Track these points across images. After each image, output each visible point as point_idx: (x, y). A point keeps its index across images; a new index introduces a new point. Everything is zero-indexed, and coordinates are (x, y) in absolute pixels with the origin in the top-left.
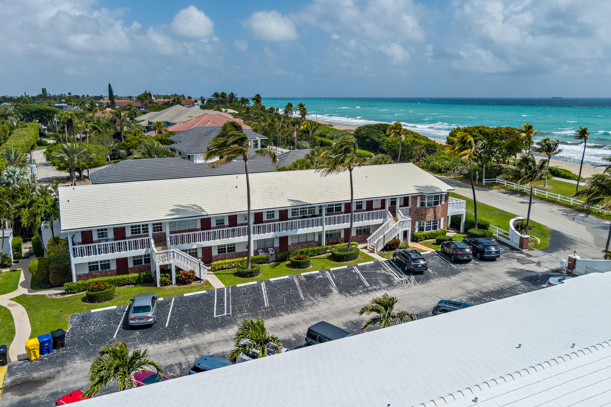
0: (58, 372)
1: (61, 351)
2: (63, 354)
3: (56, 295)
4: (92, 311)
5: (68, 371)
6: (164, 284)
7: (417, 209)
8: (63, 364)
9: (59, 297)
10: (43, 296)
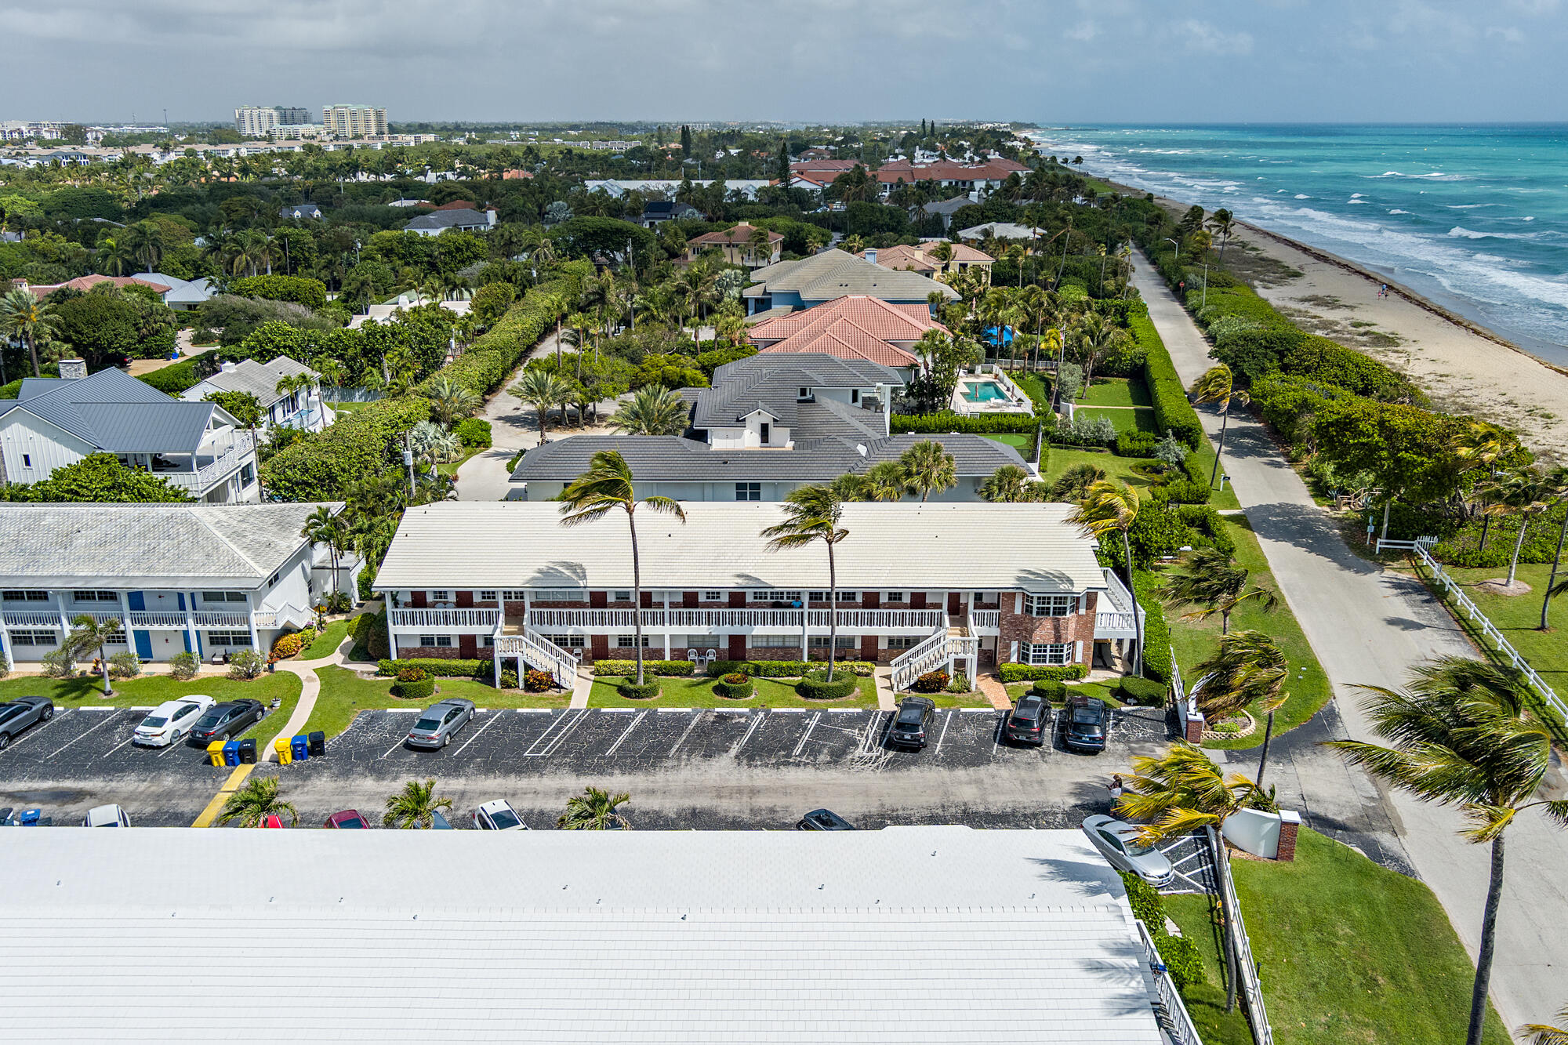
0: (296, 787)
1: (318, 760)
2: (316, 766)
3: (369, 673)
4: (389, 710)
5: (306, 789)
6: (506, 685)
7: (1016, 617)
8: (308, 777)
9: (372, 678)
10: (353, 672)
